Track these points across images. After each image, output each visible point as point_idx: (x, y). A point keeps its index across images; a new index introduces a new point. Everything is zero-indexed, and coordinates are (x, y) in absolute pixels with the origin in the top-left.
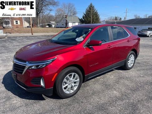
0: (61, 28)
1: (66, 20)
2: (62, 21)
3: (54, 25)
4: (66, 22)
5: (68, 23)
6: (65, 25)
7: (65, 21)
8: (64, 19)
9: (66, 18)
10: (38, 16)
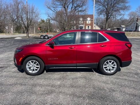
0: (130, 31)
1: (137, 24)
2: (133, 25)
3: (125, 29)
4: (137, 25)
5: (139, 27)
6: (135, 28)
7: (135, 25)
8: (134, 22)
9: (137, 21)
10: (107, 21)
